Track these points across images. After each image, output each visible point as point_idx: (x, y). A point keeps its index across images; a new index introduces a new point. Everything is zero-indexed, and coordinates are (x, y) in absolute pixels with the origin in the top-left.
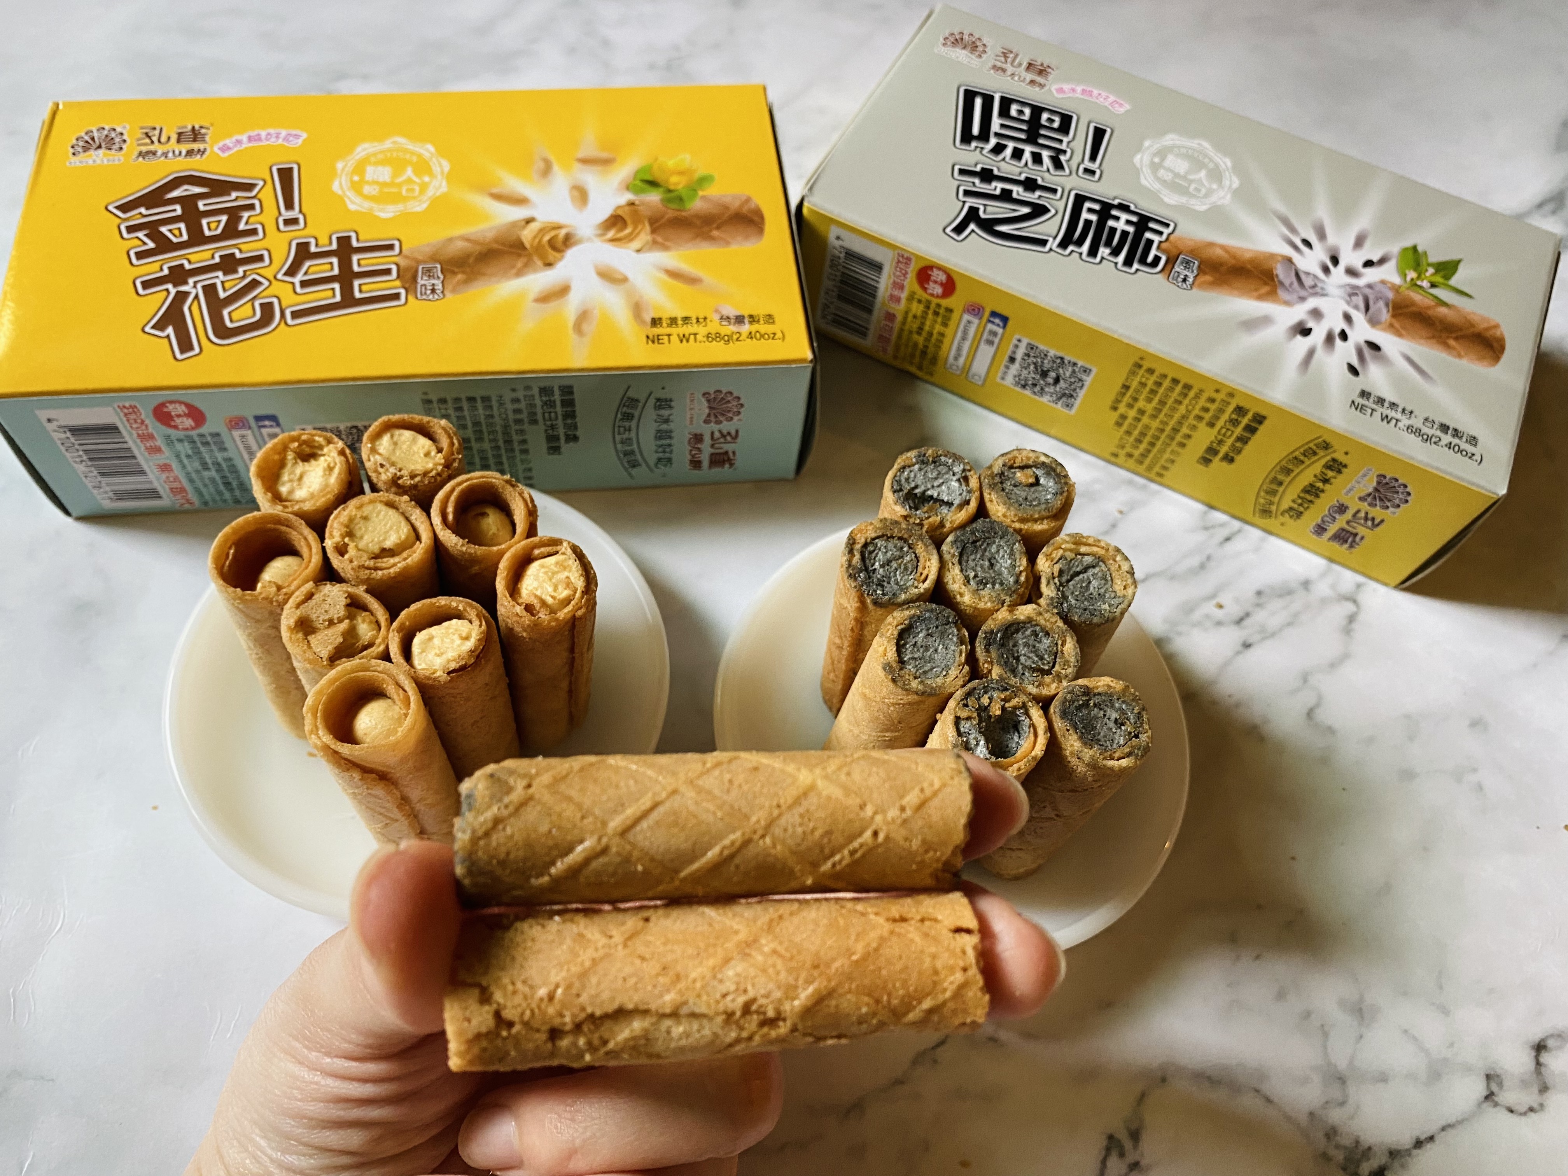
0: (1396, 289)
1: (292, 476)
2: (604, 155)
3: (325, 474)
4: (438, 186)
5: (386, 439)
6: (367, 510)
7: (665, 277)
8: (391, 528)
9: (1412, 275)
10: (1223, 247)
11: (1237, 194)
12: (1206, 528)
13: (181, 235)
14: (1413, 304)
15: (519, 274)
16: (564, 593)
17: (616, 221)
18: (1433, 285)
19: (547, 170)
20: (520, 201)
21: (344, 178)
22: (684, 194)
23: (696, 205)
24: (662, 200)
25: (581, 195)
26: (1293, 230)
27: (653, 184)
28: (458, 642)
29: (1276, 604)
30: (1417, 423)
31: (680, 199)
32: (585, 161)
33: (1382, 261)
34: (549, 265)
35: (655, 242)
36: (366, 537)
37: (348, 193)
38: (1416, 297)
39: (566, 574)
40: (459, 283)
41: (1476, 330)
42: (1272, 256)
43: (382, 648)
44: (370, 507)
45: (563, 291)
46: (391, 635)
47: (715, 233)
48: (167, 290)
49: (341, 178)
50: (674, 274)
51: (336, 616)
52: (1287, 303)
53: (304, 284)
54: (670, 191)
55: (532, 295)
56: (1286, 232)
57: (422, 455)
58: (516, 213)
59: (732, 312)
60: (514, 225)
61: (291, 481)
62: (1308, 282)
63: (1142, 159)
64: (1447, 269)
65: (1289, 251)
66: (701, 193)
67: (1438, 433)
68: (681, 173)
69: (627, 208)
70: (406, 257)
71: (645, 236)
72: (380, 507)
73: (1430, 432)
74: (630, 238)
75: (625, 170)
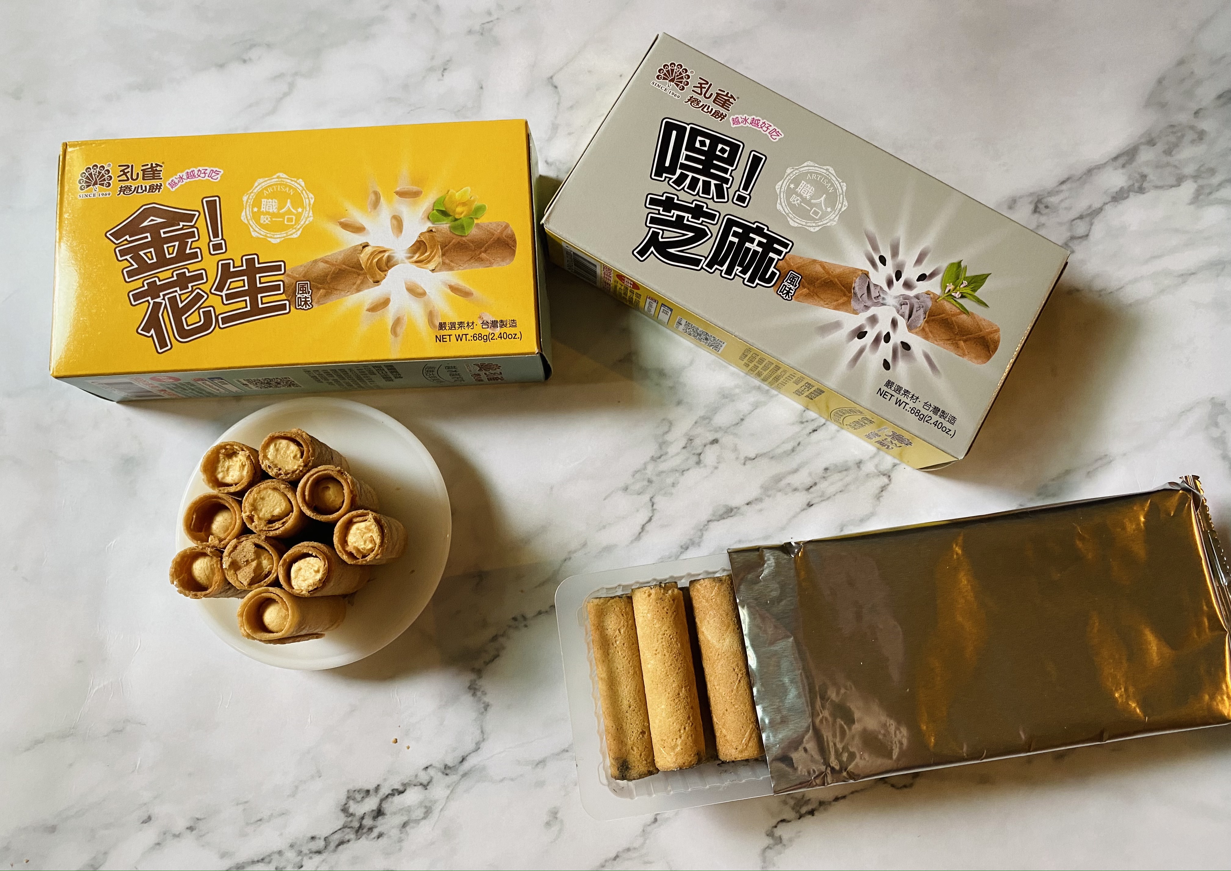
0: (935, 299)
1: (223, 469)
2: (415, 188)
3: (240, 469)
4: (308, 217)
5: (272, 447)
6: (263, 494)
7: (449, 291)
8: (276, 504)
9: (951, 287)
10: (822, 264)
11: (843, 217)
12: (802, 423)
13: (153, 259)
14: (944, 311)
15: (358, 290)
16: (370, 546)
17: (419, 246)
18: (963, 297)
19: (376, 204)
20: (359, 229)
21: (248, 208)
22: (465, 221)
23: (472, 232)
24: (450, 227)
25: (398, 223)
26: (875, 248)
27: (445, 213)
28: (314, 573)
29: (836, 477)
30: (919, 406)
31: (462, 227)
32: (402, 194)
33: (933, 275)
34: (377, 282)
35: (444, 263)
36: (263, 510)
37: (251, 223)
38: (948, 306)
39: (371, 534)
40: (320, 297)
41: (982, 334)
42: (855, 271)
43: (275, 575)
44: (265, 492)
45: (385, 303)
46: (279, 569)
47: (483, 255)
48: (148, 301)
49: (246, 209)
50: (454, 289)
51: (250, 559)
52: (855, 312)
53: (229, 297)
54: (456, 220)
55: (367, 306)
56: (870, 248)
57: (292, 458)
58: (357, 240)
59: (489, 318)
60: (355, 249)
61: (222, 472)
62: (874, 293)
63: (781, 187)
64: (977, 281)
65: (868, 267)
66: (476, 221)
67: (931, 414)
68: (464, 204)
69: (427, 234)
70: (288, 276)
71: (437, 260)
72: (270, 491)
73: (926, 413)
74: (428, 261)
75: (426, 203)
